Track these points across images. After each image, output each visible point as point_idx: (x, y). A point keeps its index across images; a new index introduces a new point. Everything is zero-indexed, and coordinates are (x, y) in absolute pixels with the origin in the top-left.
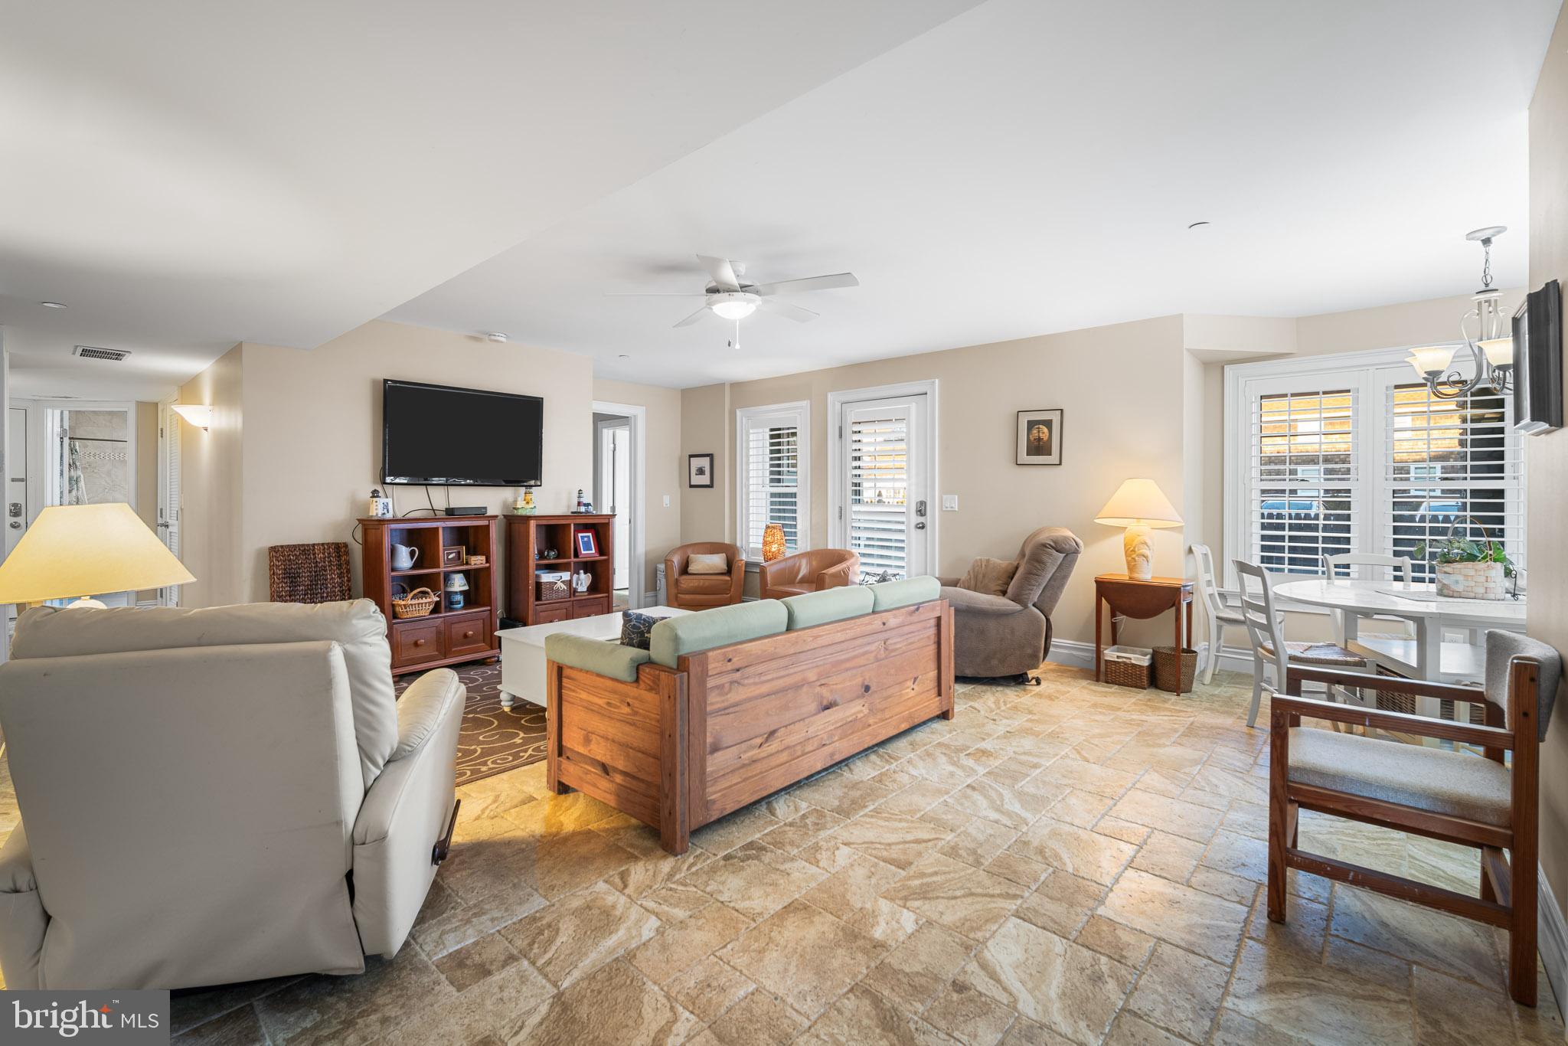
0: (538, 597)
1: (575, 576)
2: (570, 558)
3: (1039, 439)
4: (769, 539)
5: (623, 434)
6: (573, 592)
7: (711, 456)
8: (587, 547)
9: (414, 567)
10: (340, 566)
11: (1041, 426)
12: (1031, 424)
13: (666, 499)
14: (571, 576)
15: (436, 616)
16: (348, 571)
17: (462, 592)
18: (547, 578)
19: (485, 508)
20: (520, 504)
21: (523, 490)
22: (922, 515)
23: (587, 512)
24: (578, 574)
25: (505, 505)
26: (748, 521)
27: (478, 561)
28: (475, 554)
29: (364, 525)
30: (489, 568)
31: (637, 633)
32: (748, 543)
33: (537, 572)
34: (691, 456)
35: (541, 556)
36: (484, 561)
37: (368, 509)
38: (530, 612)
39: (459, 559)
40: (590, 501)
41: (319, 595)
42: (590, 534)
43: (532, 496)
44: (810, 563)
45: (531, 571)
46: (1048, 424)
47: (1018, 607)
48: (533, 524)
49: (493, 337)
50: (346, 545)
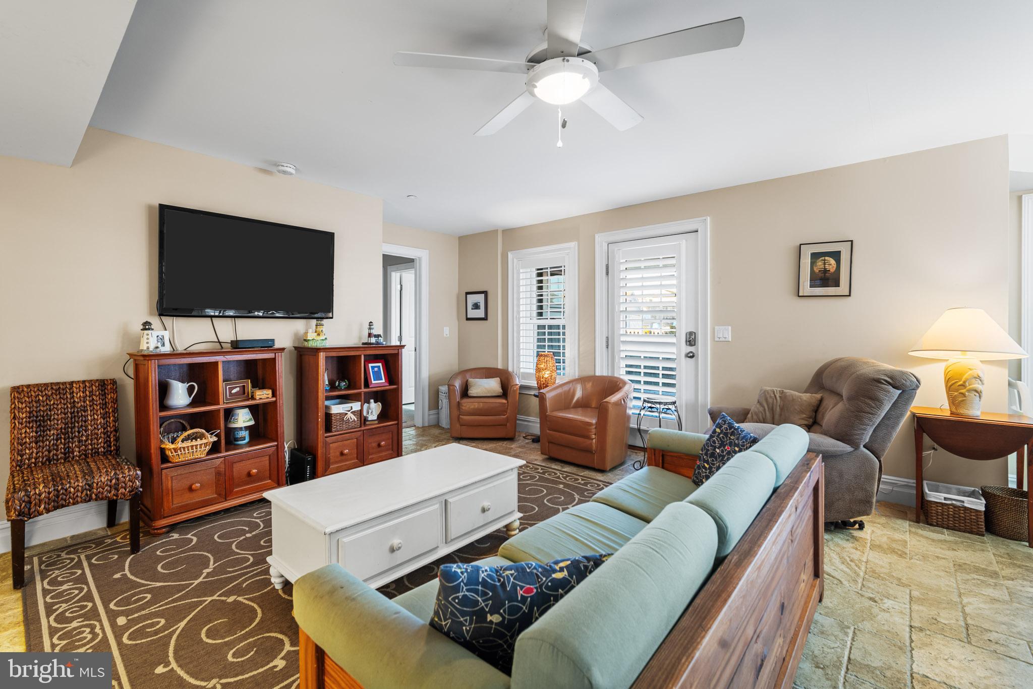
0: (328, 429)
1: (366, 405)
2: (361, 389)
3: (825, 271)
4: (542, 366)
5: (408, 276)
6: (363, 420)
7: (485, 293)
8: (378, 377)
9: (192, 404)
10: (104, 405)
11: (826, 258)
12: (815, 256)
13: (446, 331)
14: (362, 406)
15: (215, 456)
16: (115, 410)
17: (247, 428)
18: (337, 409)
19: (273, 340)
20: (311, 335)
21: (314, 322)
22: (691, 345)
23: (377, 343)
24: (369, 403)
25: (297, 337)
26: (519, 349)
27: (263, 395)
28: (263, 387)
29: (135, 360)
30: (275, 402)
31: (471, 614)
32: (519, 368)
33: (327, 403)
34: (467, 293)
35: (332, 386)
36: (270, 395)
37: (139, 343)
38: (320, 445)
39: (244, 393)
40: (381, 332)
41: (76, 439)
42: (380, 364)
43: (324, 329)
44: (584, 389)
45: (320, 403)
46: (836, 255)
47: (848, 448)
48: (322, 356)
49: (281, 168)
50: (114, 382)
